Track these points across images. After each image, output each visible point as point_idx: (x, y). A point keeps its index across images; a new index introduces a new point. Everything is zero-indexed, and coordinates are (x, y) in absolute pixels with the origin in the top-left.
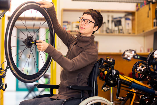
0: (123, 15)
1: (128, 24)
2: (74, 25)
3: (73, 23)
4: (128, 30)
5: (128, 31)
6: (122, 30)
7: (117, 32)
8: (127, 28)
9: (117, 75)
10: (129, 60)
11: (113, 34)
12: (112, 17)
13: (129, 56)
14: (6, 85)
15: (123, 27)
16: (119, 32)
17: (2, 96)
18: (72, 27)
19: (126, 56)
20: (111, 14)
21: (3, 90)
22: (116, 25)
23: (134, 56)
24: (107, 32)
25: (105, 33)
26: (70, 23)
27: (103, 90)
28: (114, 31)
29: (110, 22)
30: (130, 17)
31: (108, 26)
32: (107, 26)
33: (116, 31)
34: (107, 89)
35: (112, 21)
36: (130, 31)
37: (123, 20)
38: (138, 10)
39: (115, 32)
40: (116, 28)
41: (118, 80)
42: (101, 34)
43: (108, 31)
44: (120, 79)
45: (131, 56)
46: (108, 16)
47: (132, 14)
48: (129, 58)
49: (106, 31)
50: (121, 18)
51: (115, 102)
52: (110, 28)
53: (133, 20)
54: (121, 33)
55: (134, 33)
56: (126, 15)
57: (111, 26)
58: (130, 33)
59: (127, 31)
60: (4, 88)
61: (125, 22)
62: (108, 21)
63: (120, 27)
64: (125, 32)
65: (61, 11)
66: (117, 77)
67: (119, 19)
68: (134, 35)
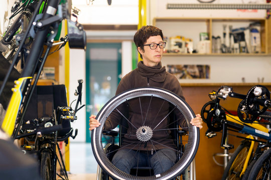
0: (246, 25)
1: (255, 38)
2: (173, 42)
3: (170, 38)
4: (255, 47)
5: (255, 50)
6: (244, 48)
7: (238, 51)
8: (254, 44)
9: (223, 116)
10: (224, 99)
11: (232, 54)
12: (230, 28)
13: (224, 94)
14: (76, 131)
15: (246, 44)
16: (241, 51)
17: (67, 149)
18: (170, 46)
19: (221, 94)
20: (228, 24)
21: (72, 138)
22: (236, 41)
23: (230, 94)
24: (223, 52)
25: (219, 52)
26: (167, 38)
27: (207, 136)
28: (233, 49)
29: (227, 36)
30: (258, 28)
31: (225, 42)
32: (222, 42)
33: (236, 49)
34: (212, 135)
35: (230, 34)
36: (258, 49)
37: (247, 33)
38: (268, 17)
39: (235, 51)
40: (236, 46)
41: (223, 122)
42: (214, 54)
43: (224, 50)
44: (226, 121)
45: (227, 95)
46: (225, 27)
47: (261, 22)
48: (224, 97)
49: (221, 49)
50: (244, 29)
51: (230, 154)
52: (227, 44)
53: (262, 32)
54: (244, 52)
55: (264, 52)
56: (251, 25)
57: (229, 42)
58: (257, 52)
59: (253, 49)
60: (74, 134)
61: (251, 36)
62: (225, 34)
63: (243, 44)
64: (250, 50)
65: (153, 21)
66: (222, 118)
67: (240, 31)
68: (263, 54)
